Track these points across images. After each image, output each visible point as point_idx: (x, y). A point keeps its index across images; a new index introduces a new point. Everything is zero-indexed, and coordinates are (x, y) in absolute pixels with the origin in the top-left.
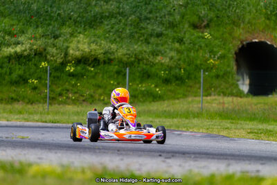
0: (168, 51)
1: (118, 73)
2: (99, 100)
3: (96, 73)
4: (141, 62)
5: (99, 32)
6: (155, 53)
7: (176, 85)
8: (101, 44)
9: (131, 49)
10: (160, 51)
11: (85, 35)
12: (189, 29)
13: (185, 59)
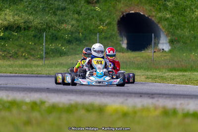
0: (70, 20)
1: (35, 36)
2: (22, 56)
3: (19, 37)
4: (51, 29)
5: (20, 7)
6: (61, 22)
7: (76, 44)
8: (22, 15)
9: (43, 19)
10: (65, 21)
11: (10, 9)
12: (85, 4)
13: (82, 26)
